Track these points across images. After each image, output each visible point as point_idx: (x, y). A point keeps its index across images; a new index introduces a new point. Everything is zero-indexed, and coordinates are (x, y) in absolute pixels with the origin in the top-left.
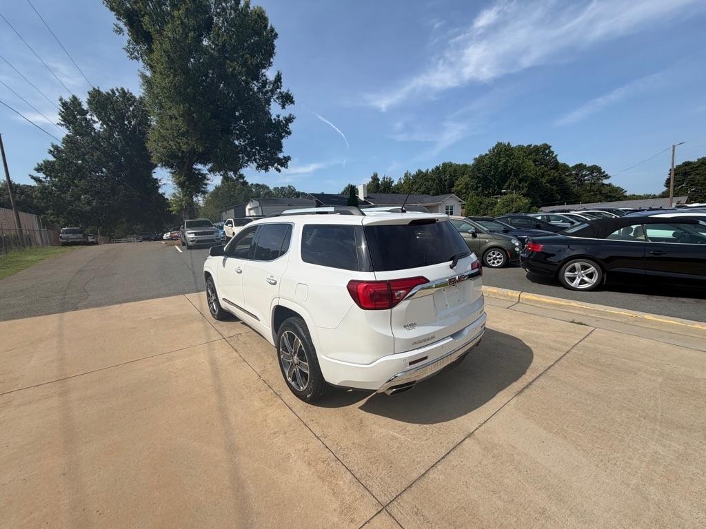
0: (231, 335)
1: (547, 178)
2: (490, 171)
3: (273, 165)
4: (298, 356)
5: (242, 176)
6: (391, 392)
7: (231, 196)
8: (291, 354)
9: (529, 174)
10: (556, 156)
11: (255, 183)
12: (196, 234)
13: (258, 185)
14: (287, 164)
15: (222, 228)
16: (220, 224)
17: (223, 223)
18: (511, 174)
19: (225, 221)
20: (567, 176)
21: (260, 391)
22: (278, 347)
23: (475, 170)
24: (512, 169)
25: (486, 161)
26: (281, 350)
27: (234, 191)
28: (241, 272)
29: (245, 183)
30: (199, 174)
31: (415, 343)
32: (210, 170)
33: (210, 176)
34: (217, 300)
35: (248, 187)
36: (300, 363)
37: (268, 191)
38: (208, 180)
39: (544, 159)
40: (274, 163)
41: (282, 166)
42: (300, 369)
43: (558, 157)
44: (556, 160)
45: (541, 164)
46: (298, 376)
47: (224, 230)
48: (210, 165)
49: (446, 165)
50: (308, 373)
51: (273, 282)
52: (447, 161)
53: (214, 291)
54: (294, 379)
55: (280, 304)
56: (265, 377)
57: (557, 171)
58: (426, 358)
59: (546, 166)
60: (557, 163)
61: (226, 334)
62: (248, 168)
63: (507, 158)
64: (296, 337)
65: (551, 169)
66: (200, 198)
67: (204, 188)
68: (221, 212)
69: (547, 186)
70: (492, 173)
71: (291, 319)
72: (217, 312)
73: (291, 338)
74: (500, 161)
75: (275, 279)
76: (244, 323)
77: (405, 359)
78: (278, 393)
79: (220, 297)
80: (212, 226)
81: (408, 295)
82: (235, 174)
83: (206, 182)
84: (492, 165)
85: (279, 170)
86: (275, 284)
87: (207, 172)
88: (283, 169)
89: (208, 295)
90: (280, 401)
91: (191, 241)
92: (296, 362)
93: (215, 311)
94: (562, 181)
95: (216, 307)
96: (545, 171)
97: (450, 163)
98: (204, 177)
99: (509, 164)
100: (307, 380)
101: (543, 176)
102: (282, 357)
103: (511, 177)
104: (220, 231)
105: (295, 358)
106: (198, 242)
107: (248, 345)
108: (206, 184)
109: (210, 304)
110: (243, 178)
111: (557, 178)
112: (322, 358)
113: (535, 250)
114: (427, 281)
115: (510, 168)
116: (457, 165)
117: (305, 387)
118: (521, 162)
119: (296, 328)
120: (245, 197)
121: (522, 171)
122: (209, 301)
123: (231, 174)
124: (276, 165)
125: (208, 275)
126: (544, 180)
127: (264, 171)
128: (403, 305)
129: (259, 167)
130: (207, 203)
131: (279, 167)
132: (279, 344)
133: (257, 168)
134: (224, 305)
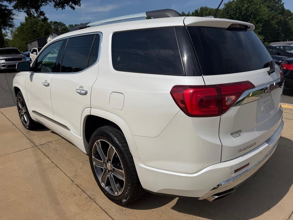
0: (43, 143)
1: (276, 20)
2: (236, 14)
3: (68, 4)
4: (112, 163)
5: (42, 13)
6: (214, 199)
7: (35, 31)
8: (104, 161)
9: (264, 17)
10: (283, 3)
11: (53, 21)
12: (6, 60)
13: (56, 23)
14: (80, 3)
15: (28, 56)
16: (27, 53)
17: (29, 52)
18: (250, 17)
19: (30, 51)
20: (290, 19)
21: (75, 195)
22: (89, 154)
23: (225, 13)
24: (252, 13)
25: (233, 7)
26: (93, 157)
27: (36, 27)
28: (48, 85)
29: (46, 19)
30: (6, 9)
31: (241, 150)
32: (15, 7)
33: (14, 12)
34: (27, 113)
35: (48, 24)
36: (114, 169)
37: (64, 27)
38: (13, 15)
39: (275, 6)
40: (69, 2)
41: (75, 4)
42: (114, 176)
43: (284, 5)
44: (283, 7)
45: (272, 10)
46: (113, 182)
47: (31, 57)
48: (15, 2)
49: (203, 9)
50: (124, 180)
51: (84, 92)
52: (204, 6)
53: (24, 104)
54: (108, 184)
55: (91, 114)
56: (78, 181)
57: (283, 16)
58: (248, 164)
59: (275, 11)
60: (283, 9)
61: (37, 142)
62: (48, 6)
63: (249, 4)
64: (110, 145)
65: (279, 14)
66: (7, 31)
67: (11, 22)
68: (27, 44)
69: (276, 27)
70: (237, 16)
71: (105, 128)
72: (28, 124)
73: (105, 146)
74: (243, 6)
75: (84, 89)
76: (53, 132)
77: (231, 167)
78: (92, 197)
79: (30, 109)
80: (20, 54)
81: (238, 101)
82: (37, 10)
83: (12, 17)
84: (237, 9)
85: (73, 8)
86: (86, 93)
87: (12, 8)
88: (76, 7)
89: (19, 109)
90: (95, 205)
91: (3, 66)
92: (109, 169)
93: (26, 122)
94: (286, 23)
95: (27, 118)
96: (275, 15)
97: (206, 7)
98: (10, 12)
99: (250, 9)
100: (122, 186)
101: (273, 18)
102: (94, 163)
103: (251, 19)
104: (27, 58)
105: (109, 165)
106: (9, 66)
107: (59, 152)
108: (12, 19)
109: (21, 116)
110: (44, 15)
111: (283, 21)
112: (140, 166)
113: (289, 69)
114: (253, 86)
115: (250, 12)
116: (211, 9)
117: (120, 193)
118: (258, 7)
119: (110, 137)
120: (45, 32)
121: (259, 15)
122: (20, 113)
123: (33, 11)
124: (70, 3)
125: (17, 90)
126: (274, 22)
127: (61, 9)
128: (232, 111)
129: (57, 5)
130: (15, 36)
131: (73, 5)
132: (91, 152)
133: (55, 6)
134: (34, 116)
